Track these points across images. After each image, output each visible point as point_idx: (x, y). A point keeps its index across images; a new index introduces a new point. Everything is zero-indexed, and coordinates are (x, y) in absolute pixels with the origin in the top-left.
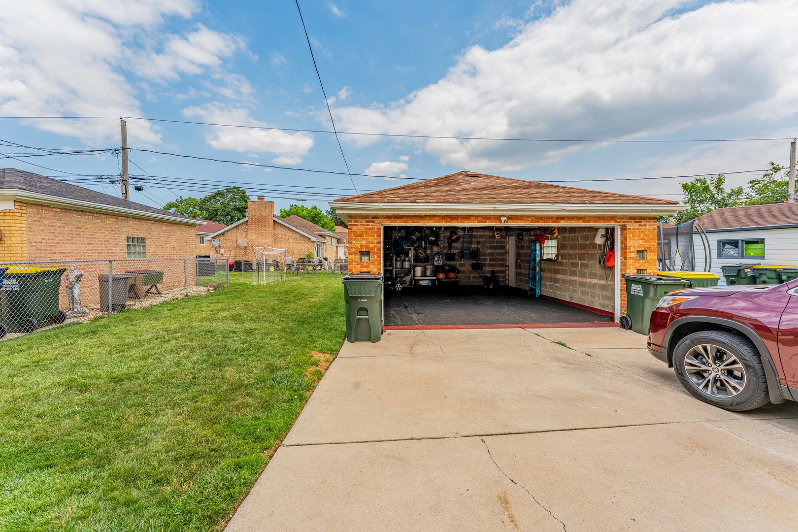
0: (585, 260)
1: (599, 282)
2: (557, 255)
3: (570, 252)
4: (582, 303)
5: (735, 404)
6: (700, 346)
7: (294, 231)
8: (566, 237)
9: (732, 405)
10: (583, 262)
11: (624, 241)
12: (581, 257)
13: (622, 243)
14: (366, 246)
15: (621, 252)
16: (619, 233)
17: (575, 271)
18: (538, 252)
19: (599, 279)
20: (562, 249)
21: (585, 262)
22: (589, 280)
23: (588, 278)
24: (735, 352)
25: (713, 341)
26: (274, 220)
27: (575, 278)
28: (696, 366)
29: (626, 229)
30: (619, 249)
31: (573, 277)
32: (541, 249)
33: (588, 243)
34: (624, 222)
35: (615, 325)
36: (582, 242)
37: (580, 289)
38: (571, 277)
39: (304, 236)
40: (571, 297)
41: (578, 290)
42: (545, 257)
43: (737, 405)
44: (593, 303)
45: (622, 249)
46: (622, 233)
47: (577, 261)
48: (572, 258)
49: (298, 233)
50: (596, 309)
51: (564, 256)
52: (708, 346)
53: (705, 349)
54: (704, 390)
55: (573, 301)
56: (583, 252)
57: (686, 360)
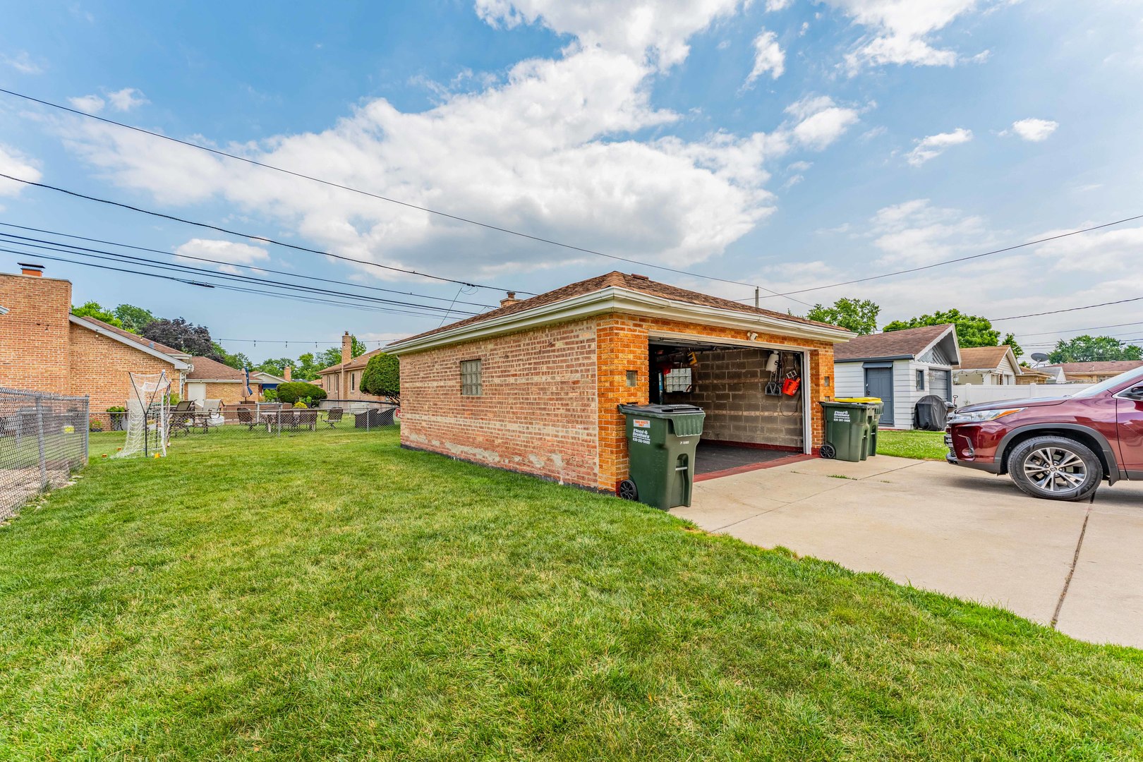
0: (740, 390)
1: (762, 413)
2: (693, 386)
3: (715, 382)
4: (735, 440)
5: (1079, 493)
6: (1040, 451)
7: (128, 347)
8: (709, 365)
9: (1077, 495)
10: (737, 393)
11: (815, 367)
12: (733, 387)
13: (812, 369)
14: (634, 363)
15: (812, 379)
16: (809, 358)
17: (725, 404)
18: (660, 384)
19: (762, 411)
20: (700, 378)
21: (740, 393)
22: (745, 413)
23: (745, 411)
24: (1074, 450)
25: (1053, 444)
26: (71, 323)
27: (724, 412)
28: (1034, 469)
29: (818, 355)
30: (809, 375)
31: (721, 412)
32: (663, 379)
33: (744, 371)
34: (815, 347)
35: (809, 458)
36: (734, 370)
37: (732, 424)
38: (717, 412)
39: (155, 359)
40: (718, 435)
41: (729, 426)
42: (670, 390)
43: (1081, 494)
44: (753, 438)
45: (812, 375)
46: (811, 358)
47: (727, 392)
48: (719, 389)
49: (139, 351)
50: (758, 444)
51: (703, 388)
52: (1048, 450)
53: (1045, 452)
54: (1047, 489)
55: (720, 439)
56: (735, 381)
57: (1025, 465)
